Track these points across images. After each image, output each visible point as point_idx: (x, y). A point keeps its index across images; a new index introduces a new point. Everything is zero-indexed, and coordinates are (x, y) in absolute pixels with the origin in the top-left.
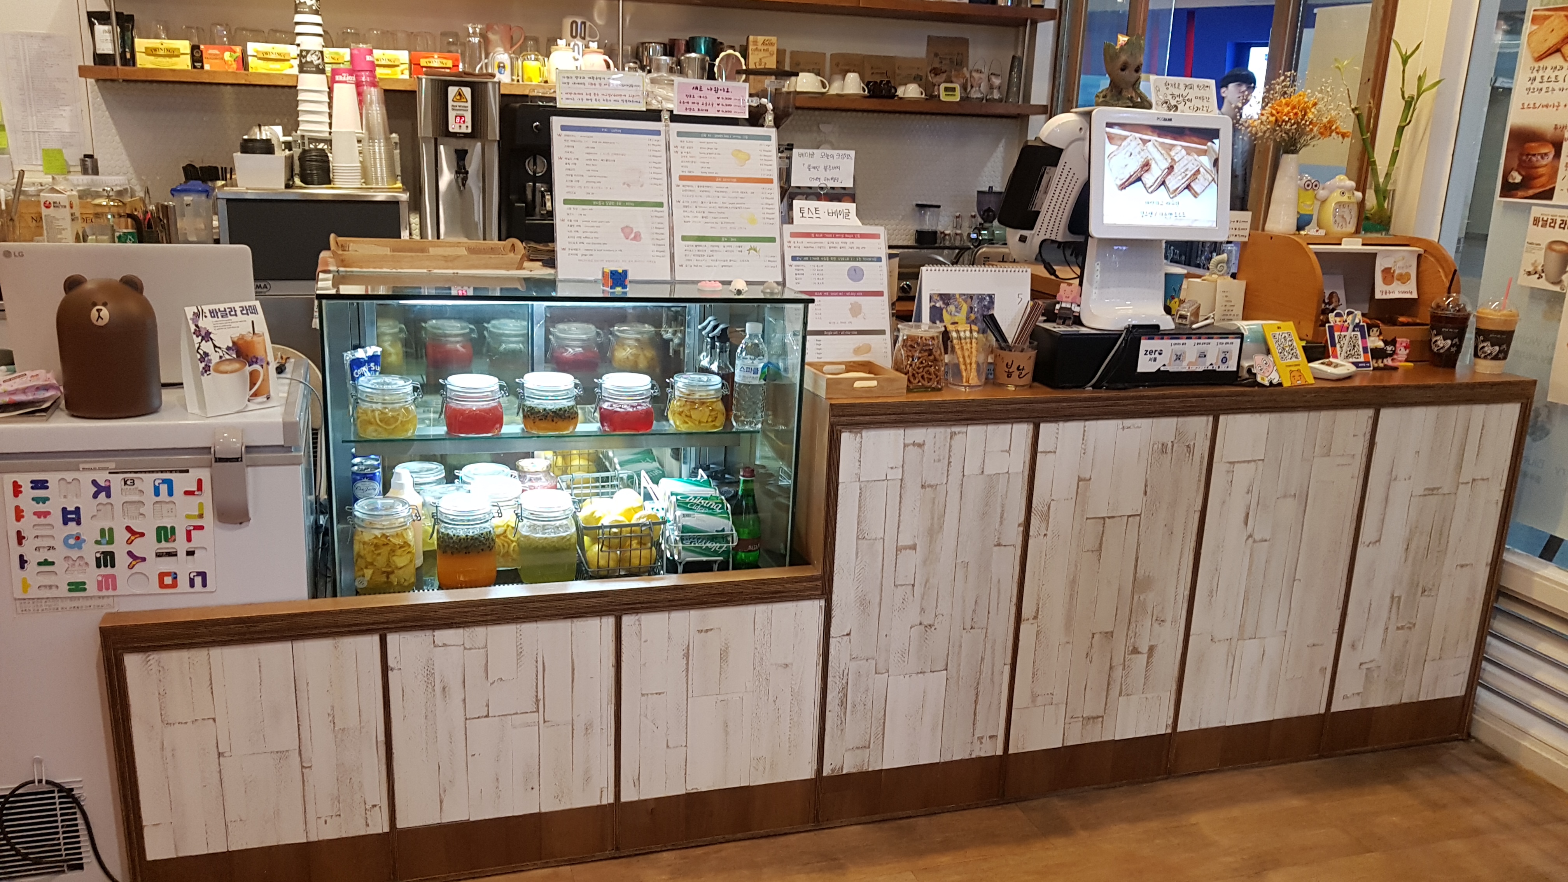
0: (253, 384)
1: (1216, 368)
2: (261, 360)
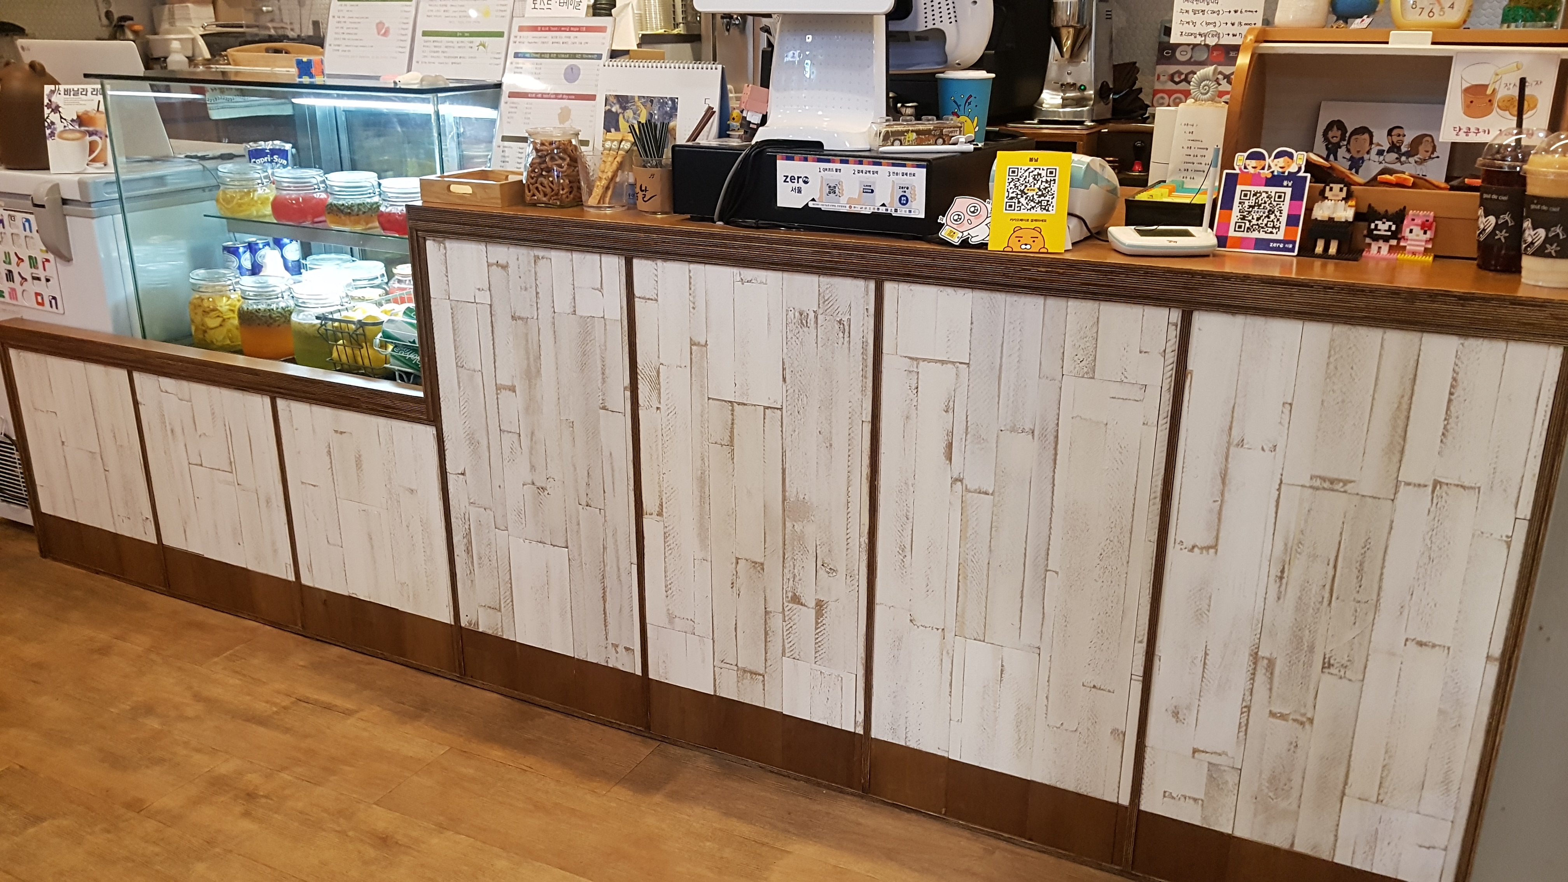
0: (91, 151)
1: (891, 211)
2: (101, 133)
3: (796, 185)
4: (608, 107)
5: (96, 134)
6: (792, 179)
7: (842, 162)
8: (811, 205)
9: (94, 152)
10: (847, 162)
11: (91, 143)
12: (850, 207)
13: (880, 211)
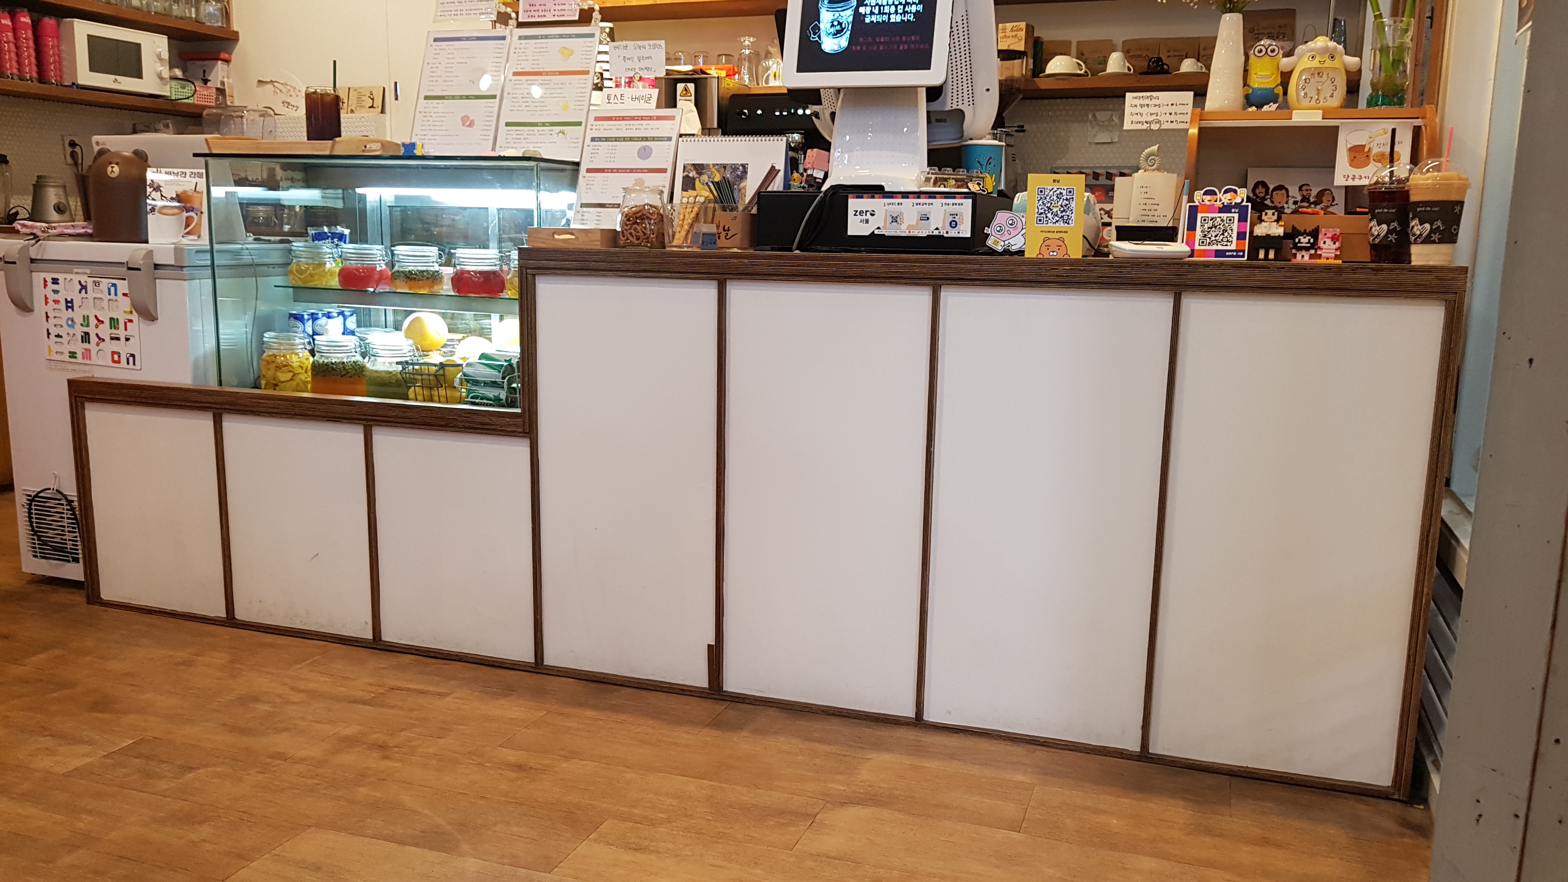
0: (187, 226)
1: (943, 233)
2: (197, 210)
3: (864, 217)
4: (686, 173)
5: (192, 211)
6: (861, 213)
7: (903, 198)
8: (876, 232)
9: (189, 226)
10: (908, 198)
11: (187, 218)
12: (910, 232)
13: (934, 234)
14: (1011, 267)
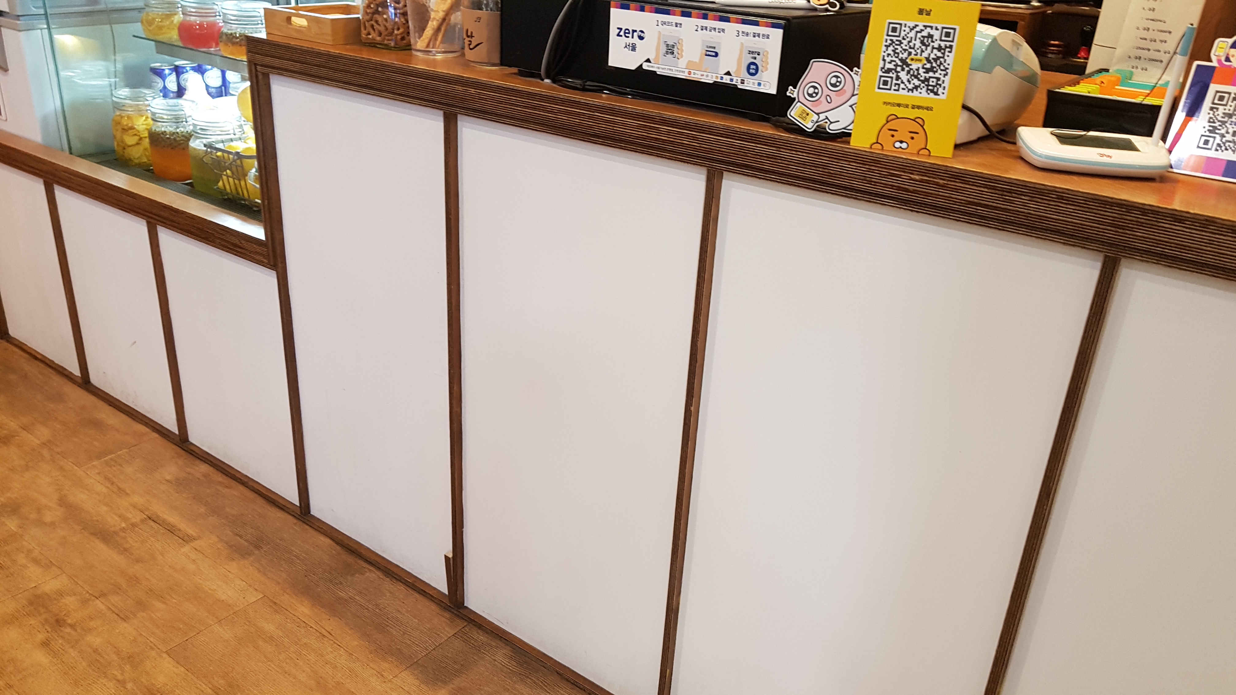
1: (737, 81)
3: (630, 41)
6: (627, 33)
7: (683, 14)
8: (645, 66)
10: (689, 15)
12: (690, 73)
13: (724, 81)
14: (825, 160)
